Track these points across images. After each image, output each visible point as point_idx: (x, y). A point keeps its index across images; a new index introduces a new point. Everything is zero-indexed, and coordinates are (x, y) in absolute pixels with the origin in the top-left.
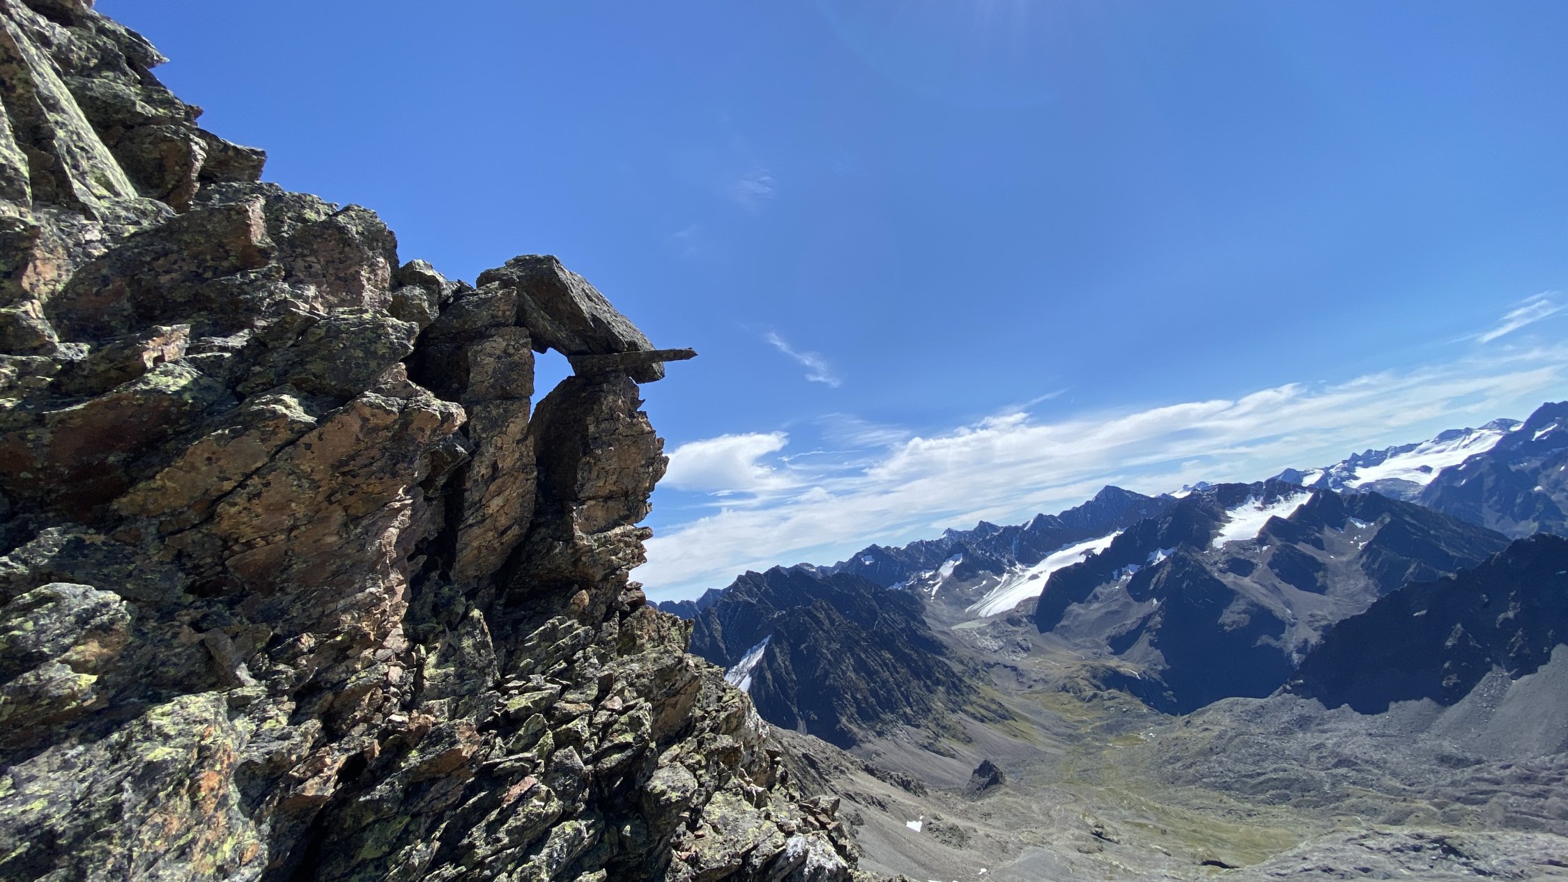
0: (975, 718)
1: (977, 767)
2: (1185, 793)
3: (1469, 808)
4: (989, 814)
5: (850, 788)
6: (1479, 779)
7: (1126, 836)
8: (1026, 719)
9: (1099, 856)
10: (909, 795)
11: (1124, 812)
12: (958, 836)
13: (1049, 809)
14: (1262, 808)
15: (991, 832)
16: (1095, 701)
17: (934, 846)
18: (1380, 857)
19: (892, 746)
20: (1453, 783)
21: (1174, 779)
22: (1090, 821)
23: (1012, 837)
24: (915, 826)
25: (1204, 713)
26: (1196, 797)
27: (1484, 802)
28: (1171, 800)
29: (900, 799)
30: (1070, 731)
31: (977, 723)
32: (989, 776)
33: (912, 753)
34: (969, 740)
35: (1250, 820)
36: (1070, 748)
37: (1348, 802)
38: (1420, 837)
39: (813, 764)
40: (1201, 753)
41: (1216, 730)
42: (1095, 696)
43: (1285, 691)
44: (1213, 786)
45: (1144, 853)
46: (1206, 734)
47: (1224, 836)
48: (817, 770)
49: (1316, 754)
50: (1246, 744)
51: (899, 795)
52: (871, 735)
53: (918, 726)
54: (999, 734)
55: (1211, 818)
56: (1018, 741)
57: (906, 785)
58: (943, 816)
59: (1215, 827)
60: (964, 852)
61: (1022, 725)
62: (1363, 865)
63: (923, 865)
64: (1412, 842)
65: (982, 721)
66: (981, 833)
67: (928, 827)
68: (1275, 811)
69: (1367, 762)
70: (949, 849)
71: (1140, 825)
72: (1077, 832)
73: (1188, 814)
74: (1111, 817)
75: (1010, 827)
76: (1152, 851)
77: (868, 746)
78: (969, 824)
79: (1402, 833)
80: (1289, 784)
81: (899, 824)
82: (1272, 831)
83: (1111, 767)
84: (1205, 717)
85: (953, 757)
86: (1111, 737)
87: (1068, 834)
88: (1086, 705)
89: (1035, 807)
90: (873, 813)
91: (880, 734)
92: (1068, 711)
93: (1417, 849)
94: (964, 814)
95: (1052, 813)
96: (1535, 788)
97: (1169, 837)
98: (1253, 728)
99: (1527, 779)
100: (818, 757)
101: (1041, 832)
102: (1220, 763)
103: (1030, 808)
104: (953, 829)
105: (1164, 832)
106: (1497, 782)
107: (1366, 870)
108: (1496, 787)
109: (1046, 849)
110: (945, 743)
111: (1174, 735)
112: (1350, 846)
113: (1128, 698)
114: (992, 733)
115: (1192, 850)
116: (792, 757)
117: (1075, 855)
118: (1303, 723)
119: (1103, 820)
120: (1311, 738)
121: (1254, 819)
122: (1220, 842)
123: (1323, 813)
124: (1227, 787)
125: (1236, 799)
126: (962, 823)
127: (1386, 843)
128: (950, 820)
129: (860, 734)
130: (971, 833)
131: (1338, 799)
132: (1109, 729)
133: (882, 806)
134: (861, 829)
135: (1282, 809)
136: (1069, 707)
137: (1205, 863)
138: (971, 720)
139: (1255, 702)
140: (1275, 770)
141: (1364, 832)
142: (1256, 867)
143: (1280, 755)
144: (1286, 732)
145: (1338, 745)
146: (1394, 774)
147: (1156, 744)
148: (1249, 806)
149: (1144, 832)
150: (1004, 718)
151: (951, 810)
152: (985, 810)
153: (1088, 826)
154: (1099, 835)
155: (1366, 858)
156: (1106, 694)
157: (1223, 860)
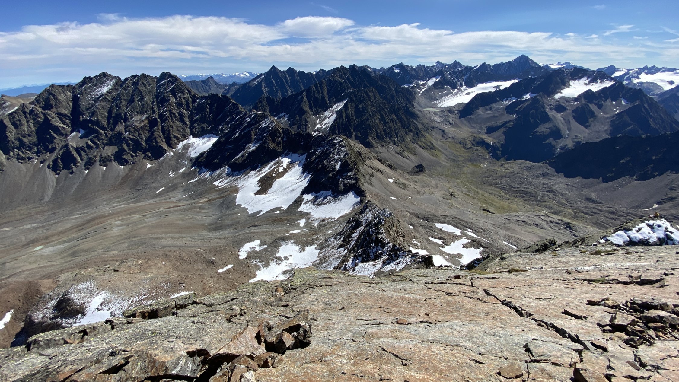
0: (420, 146)
1: (417, 165)
2: (488, 188)
3: (585, 216)
4: (416, 181)
5: (372, 165)
6: (596, 208)
7: (461, 197)
8: (440, 151)
9: (449, 201)
10: (391, 170)
11: (463, 190)
12: (405, 186)
13: (438, 184)
14: (512, 198)
15: (416, 187)
16: (470, 150)
17: (396, 188)
18: (544, 223)
19: (386, 151)
20: (585, 207)
21: (486, 183)
22: (451, 190)
23: (422, 190)
24: (391, 181)
25: (510, 163)
26: (491, 190)
27: (592, 215)
28: (482, 189)
29: (388, 171)
30: (455, 158)
31: (421, 149)
32: (420, 169)
33: (393, 155)
34: (415, 154)
35: (506, 201)
36: (452, 164)
37: (544, 203)
38: (562, 221)
39: (360, 154)
40: (502, 177)
41: (511, 170)
42: (471, 147)
43: (546, 163)
44: (499, 188)
45: (465, 203)
46: (507, 171)
47: (494, 203)
48: (362, 157)
49: (542, 186)
50: (520, 177)
51: (388, 170)
52: (379, 146)
53: (398, 146)
54: (428, 154)
55: (493, 197)
56: (434, 158)
57: (390, 167)
58: (401, 179)
59: (493, 201)
60: (405, 191)
61: (437, 153)
62: (537, 223)
63: (391, 193)
64: (558, 221)
65: (423, 148)
66: (412, 187)
67: (395, 182)
68: (516, 200)
69: (559, 193)
70: (400, 189)
71: (467, 195)
72: (445, 192)
73: (486, 195)
74: (458, 190)
75: (422, 186)
76: (468, 203)
77: (377, 149)
78: (409, 183)
79: (556, 218)
80: (526, 193)
81: (385, 179)
82: (511, 205)
83: (464, 173)
84: (509, 165)
85: (407, 159)
86: (469, 163)
87: (441, 193)
88: (465, 150)
89: (433, 182)
90: (378, 174)
91: (382, 146)
92: (456, 151)
93: (558, 223)
94: (408, 180)
95: (438, 185)
96: (614, 216)
97: (476, 200)
98: (525, 173)
99: (613, 213)
100: (362, 153)
101: (432, 190)
102: (506, 181)
103: (431, 182)
104: (404, 184)
105: (474, 198)
106: (601, 211)
107: (536, 225)
108: (600, 213)
109: (432, 196)
110: (406, 153)
111: (494, 168)
112: (536, 217)
113: (483, 151)
114: (425, 154)
115: (481, 205)
116: (354, 151)
117: (441, 199)
118: (544, 175)
119: (455, 190)
120: (544, 180)
121: (508, 201)
122: (492, 205)
123: (532, 205)
124: (504, 189)
125: (505, 193)
126: (406, 183)
127: (549, 219)
128: (403, 181)
129: (375, 144)
130: (409, 186)
131: (541, 201)
132: (470, 161)
133: (381, 172)
134: (373, 178)
135: (519, 201)
136: (458, 150)
137: (484, 210)
138: (418, 147)
139: (532, 164)
140: (524, 188)
141: (543, 214)
142: (500, 215)
143: (529, 183)
144: (537, 177)
145: (552, 185)
146: (566, 199)
147: (485, 170)
148: (508, 196)
149: (468, 197)
150: (432, 149)
151: (404, 177)
152: (416, 180)
153: (449, 191)
154: (452, 195)
155: (539, 221)
156: (475, 148)
157: (490, 210)
